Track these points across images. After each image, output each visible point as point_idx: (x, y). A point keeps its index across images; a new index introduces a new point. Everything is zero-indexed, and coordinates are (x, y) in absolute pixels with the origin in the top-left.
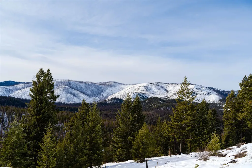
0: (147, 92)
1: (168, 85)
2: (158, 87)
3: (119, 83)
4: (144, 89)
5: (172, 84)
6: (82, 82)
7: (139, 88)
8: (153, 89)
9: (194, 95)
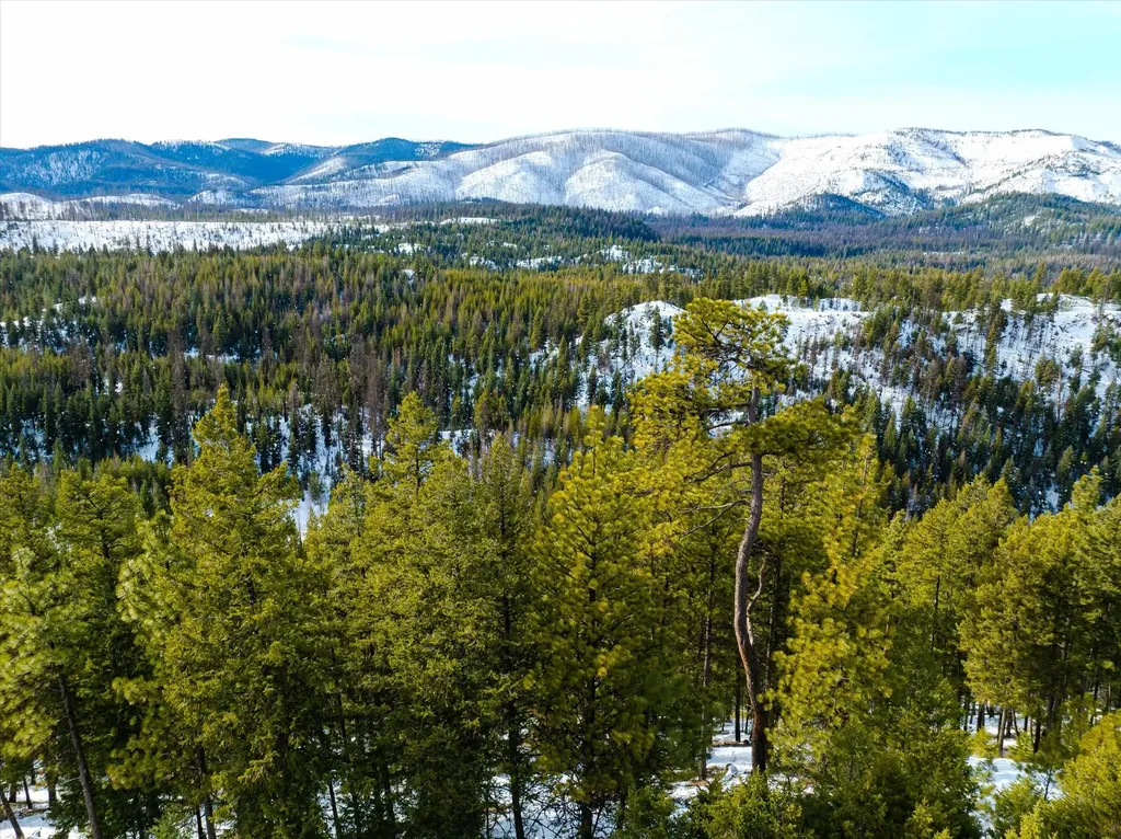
0: (901, 168)
1: (958, 137)
2: (929, 147)
3: (759, 135)
4: (887, 157)
5: (974, 133)
6: (648, 135)
7: (861, 152)
8: (913, 155)
9: (1091, 175)
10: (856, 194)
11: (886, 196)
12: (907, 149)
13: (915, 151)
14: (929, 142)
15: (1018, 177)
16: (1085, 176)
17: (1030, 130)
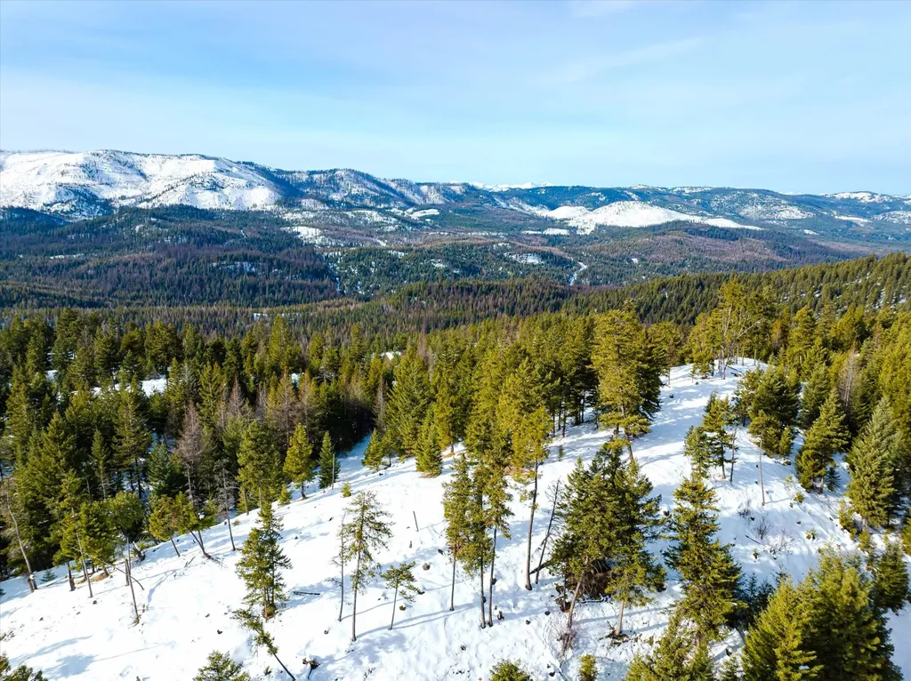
0: (93, 183)
1: (143, 158)
2: (119, 166)
4: (82, 174)
5: (154, 155)
7: (63, 168)
8: (106, 172)
9: (218, 189)
10: (48, 205)
11: (73, 206)
12: (100, 167)
13: (107, 169)
14: (119, 161)
15: (172, 191)
16: (215, 190)
17: (191, 155)
